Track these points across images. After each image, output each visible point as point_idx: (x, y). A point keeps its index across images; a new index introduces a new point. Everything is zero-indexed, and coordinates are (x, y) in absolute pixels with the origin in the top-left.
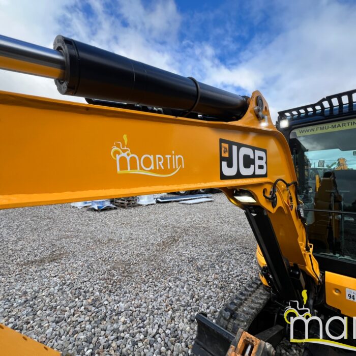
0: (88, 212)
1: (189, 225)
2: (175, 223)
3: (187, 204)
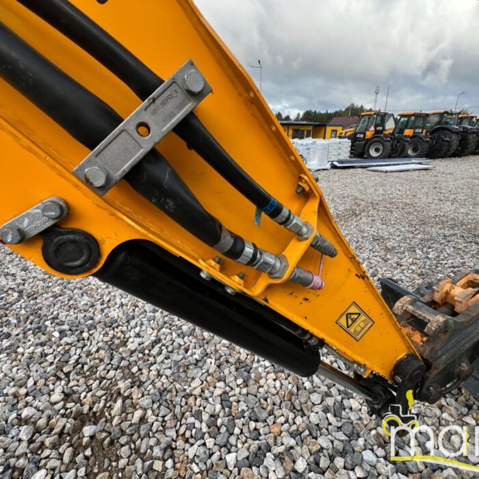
1: (380, 198)
2: (357, 195)
3: (381, 172)
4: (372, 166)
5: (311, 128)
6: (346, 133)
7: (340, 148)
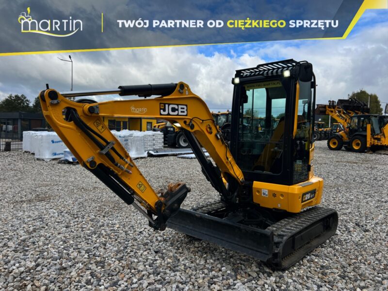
0: (60, 165)
2: (168, 175)
3: (188, 158)
5: (127, 120)
6: (159, 126)
7: (154, 140)
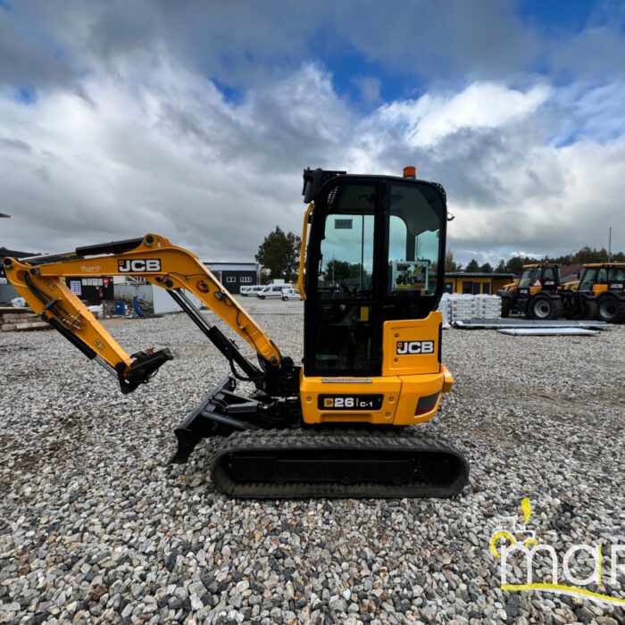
4: (501, 328)
5: (489, 281)
6: (509, 288)
